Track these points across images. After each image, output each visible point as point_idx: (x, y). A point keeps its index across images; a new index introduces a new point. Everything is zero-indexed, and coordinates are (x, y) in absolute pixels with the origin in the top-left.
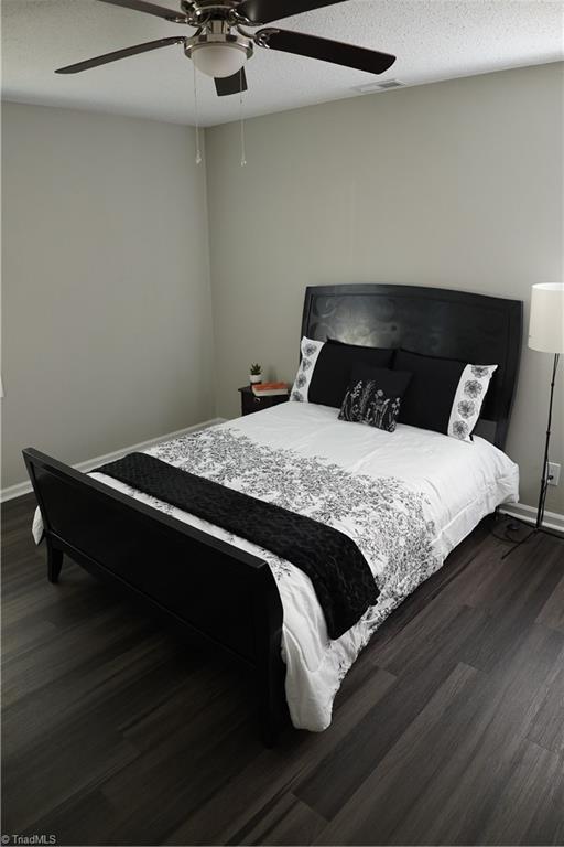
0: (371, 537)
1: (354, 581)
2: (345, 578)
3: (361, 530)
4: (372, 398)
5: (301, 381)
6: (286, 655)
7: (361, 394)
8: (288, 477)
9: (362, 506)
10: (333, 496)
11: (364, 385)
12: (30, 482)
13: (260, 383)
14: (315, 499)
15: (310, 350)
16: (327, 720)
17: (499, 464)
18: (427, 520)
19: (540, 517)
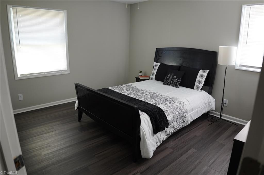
0: (168, 110)
1: (162, 120)
2: (159, 118)
3: (165, 108)
4: (173, 78)
5: (153, 74)
6: (141, 135)
7: (170, 77)
8: (147, 95)
9: (166, 103)
10: (158, 100)
11: (171, 75)
12: (77, 98)
13: (142, 76)
14: (153, 100)
15: (156, 66)
16: (151, 155)
17: (209, 99)
18: (185, 109)
19: (221, 116)
